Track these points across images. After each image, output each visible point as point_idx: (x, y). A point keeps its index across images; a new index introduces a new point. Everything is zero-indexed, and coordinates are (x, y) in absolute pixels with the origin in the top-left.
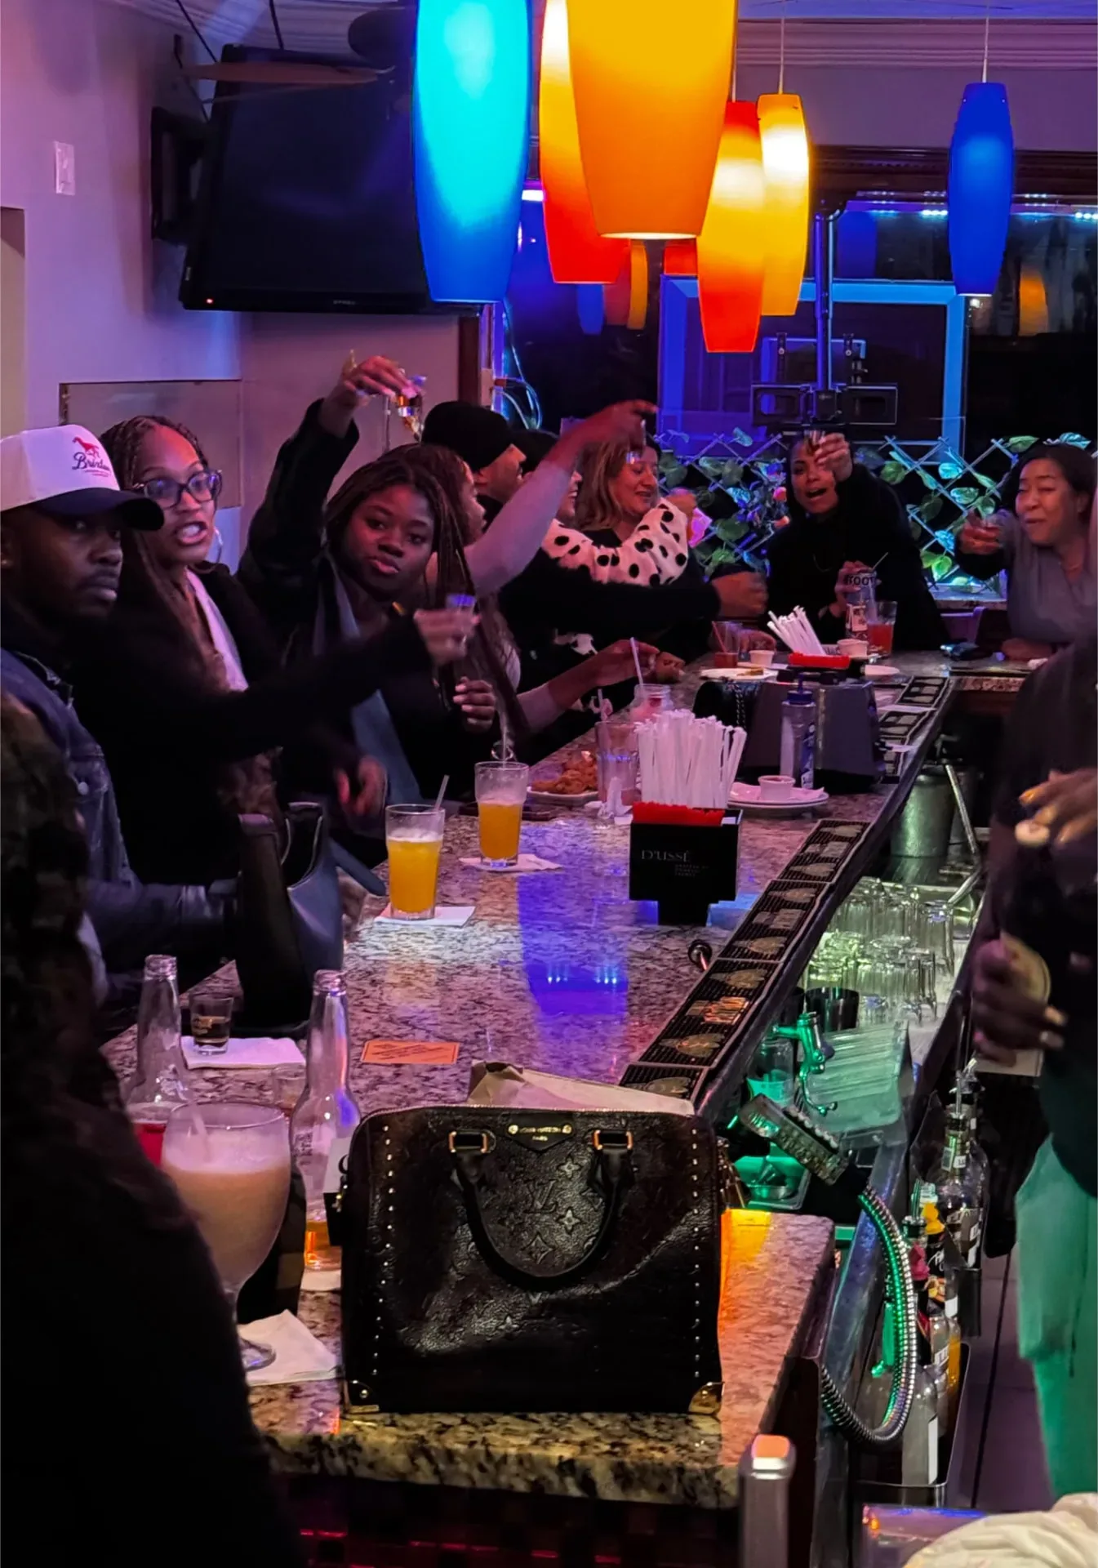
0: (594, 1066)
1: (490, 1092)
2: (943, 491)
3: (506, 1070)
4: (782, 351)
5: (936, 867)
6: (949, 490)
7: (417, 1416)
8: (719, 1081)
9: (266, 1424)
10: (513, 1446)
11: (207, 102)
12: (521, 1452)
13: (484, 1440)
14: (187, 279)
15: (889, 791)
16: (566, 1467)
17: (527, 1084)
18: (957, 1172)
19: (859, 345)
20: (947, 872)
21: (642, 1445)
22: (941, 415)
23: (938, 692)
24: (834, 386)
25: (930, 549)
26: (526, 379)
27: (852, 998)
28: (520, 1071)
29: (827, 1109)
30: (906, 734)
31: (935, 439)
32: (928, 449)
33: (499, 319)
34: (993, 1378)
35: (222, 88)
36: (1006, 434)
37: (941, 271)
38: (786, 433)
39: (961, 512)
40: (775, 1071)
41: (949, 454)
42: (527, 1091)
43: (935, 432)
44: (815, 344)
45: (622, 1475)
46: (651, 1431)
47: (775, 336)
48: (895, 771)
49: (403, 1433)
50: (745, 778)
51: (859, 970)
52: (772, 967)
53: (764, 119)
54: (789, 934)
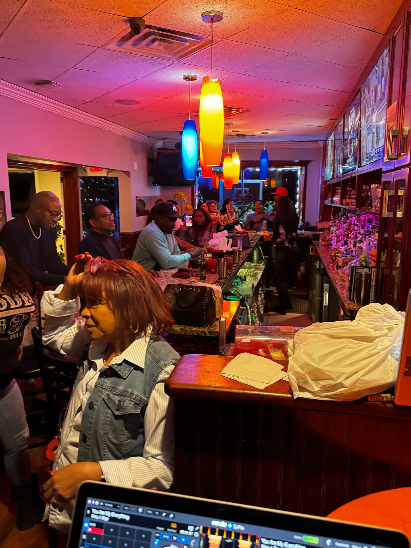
4: (236, 189)
5: (258, 261)
7: (182, 326)
8: (225, 285)
10: (195, 329)
11: (156, 156)
13: (191, 329)
14: (153, 181)
15: (251, 249)
16: (202, 332)
17: (198, 283)
18: (260, 300)
19: (248, 189)
20: (260, 262)
21: (212, 329)
23: (258, 237)
24: (244, 195)
26: (201, 195)
27: (245, 277)
29: (242, 291)
30: (253, 242)
35: (158, 154)
36: (268, 201)
37: (258, 178)
40: (234, 287)
44: (241, 189)
45: (210, 333)
46: (213, 327)
48: (252, 247)
49: (180, 328)
50: (231, 248)
51: (247, 274)
52: (233, 271)
53: (233, 156)
54: (236, 267)
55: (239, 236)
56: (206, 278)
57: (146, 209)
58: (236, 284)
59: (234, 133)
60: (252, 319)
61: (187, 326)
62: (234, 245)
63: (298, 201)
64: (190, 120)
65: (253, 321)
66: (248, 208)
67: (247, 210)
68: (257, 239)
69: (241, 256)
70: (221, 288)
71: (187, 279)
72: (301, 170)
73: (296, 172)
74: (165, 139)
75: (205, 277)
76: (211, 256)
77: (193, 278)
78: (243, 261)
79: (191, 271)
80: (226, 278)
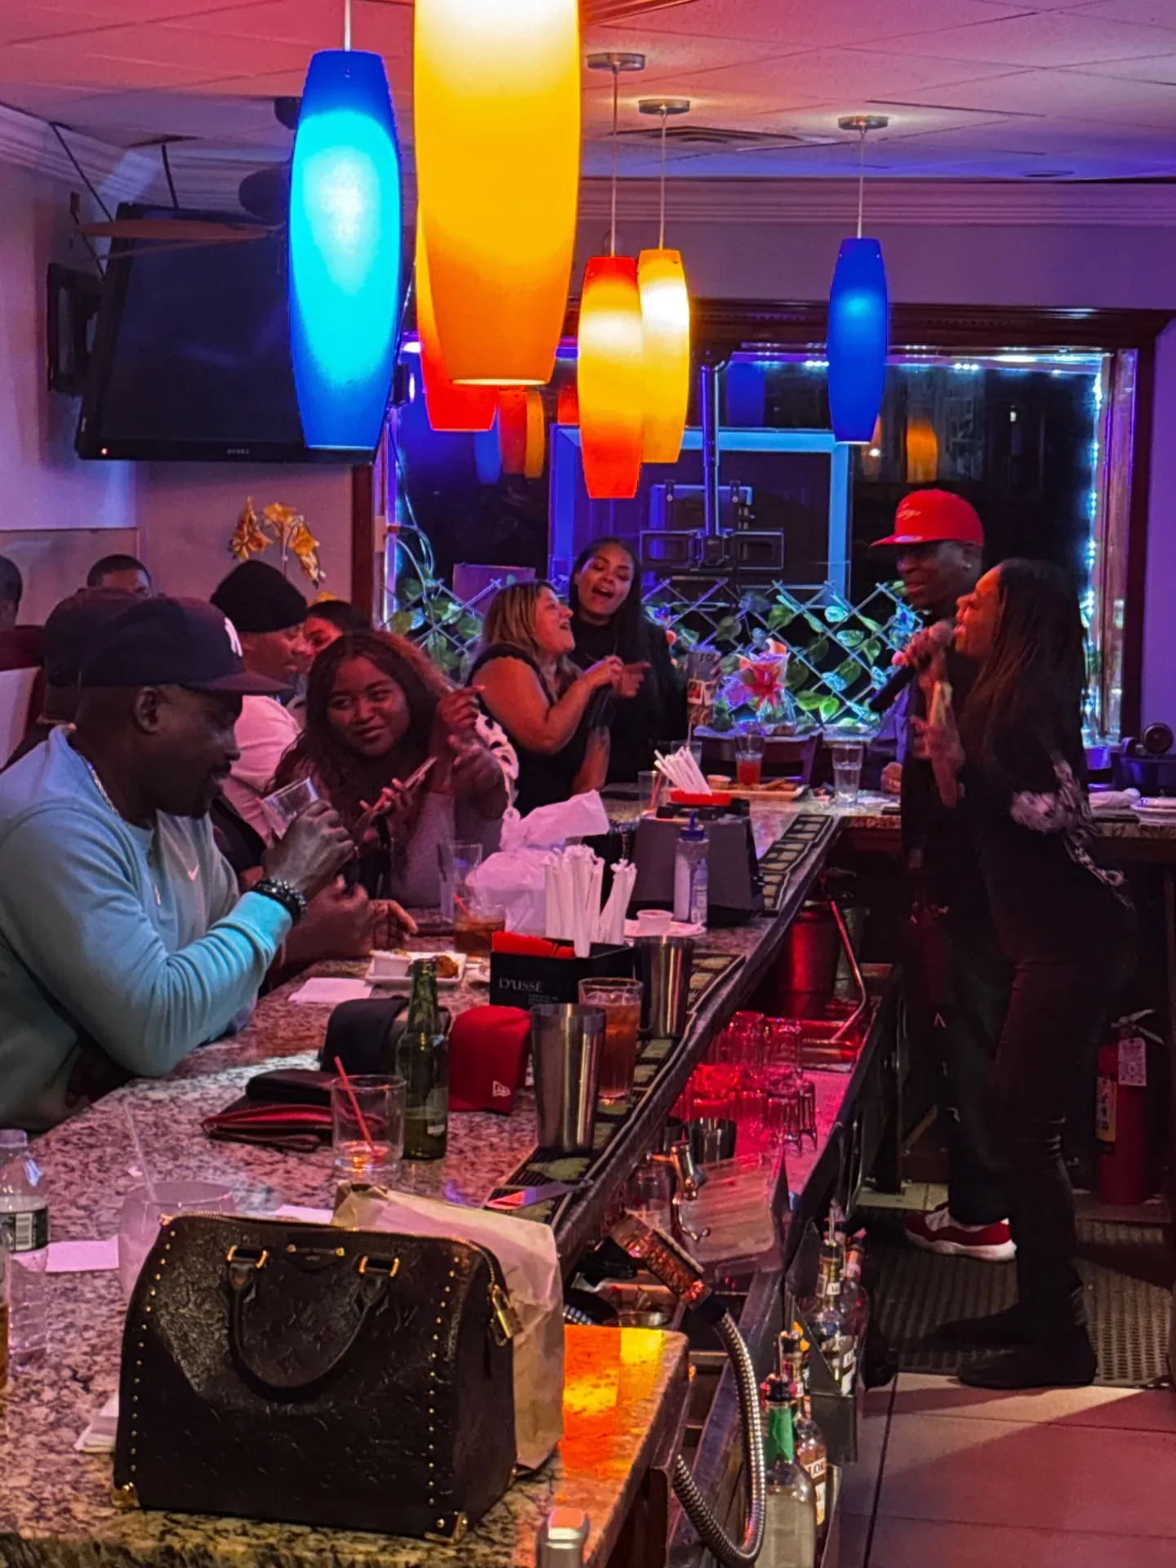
0: (461, 1190)
1: (355, 1210)
2: (830, 633)
3: (370, 1190)
4: (670, 498)
5: (821, 1005)
6: (835, 633)
7: (268, 1526)
8: (584, 1203)
9: (119, 1535)
10: (360, 1553)
11: (103, 257)
12: (369, 1558)
13: (333, 1547)
14: (83, 428)
15: (767, 924)
17: (391, 1203)
18: (832, 1299)
19: (746, 492)
20: (833, 1007)
21: (486, 1550)
22: (826, 559)
23: (821, 829)
24: (721, 532)
25: (817, 691)
26: (420, 526)
27: (730, 1129)
28: (385, 1191)
29: (699, 1237)
30: (785, 869)
31: (821, 583)
32: (814, 593)
33: (392, 468)
34: (875, 1511)
35: (117, 245)
36: (890, 578)
37: (819, 421)
38: (675, 578)
39: (847, 655)
40: (653, 1201)
41: (835, 597)
42: (392, 1209)
43: (821, 576)
44: (703, 491)
46: (497, 1537)
47: (662, 483)
48: (774, 905)
49: (254, 1541)
50: (631, 914)
51: (738, 1099)
52: (641, 1094)
53: (643, 271)
54: (660, 1063)
55: (684, 834)
56: (451, 1145)
57: (20, 621)
58: (660, 1180)
59: (652, 121)
60: (771, 1443)
61: (307, 1529)
62: (645, 898)
63: (1095, 578)
64: (348, 46)
65: (781, 1457)
66: (752, 622)
67: (745, 639)
68: (815, 846)
69: (697, 979)
70: (549, 1230)
71: (313, 1158)
72: (1113, 368)
73: (1079, 384)
74: (169, 145)
75: (442, 1138)
76: (486, 977)
77: (355, 1146)
78: (709, 1014)
79: (343, 1094)
80: (587, 1152)
